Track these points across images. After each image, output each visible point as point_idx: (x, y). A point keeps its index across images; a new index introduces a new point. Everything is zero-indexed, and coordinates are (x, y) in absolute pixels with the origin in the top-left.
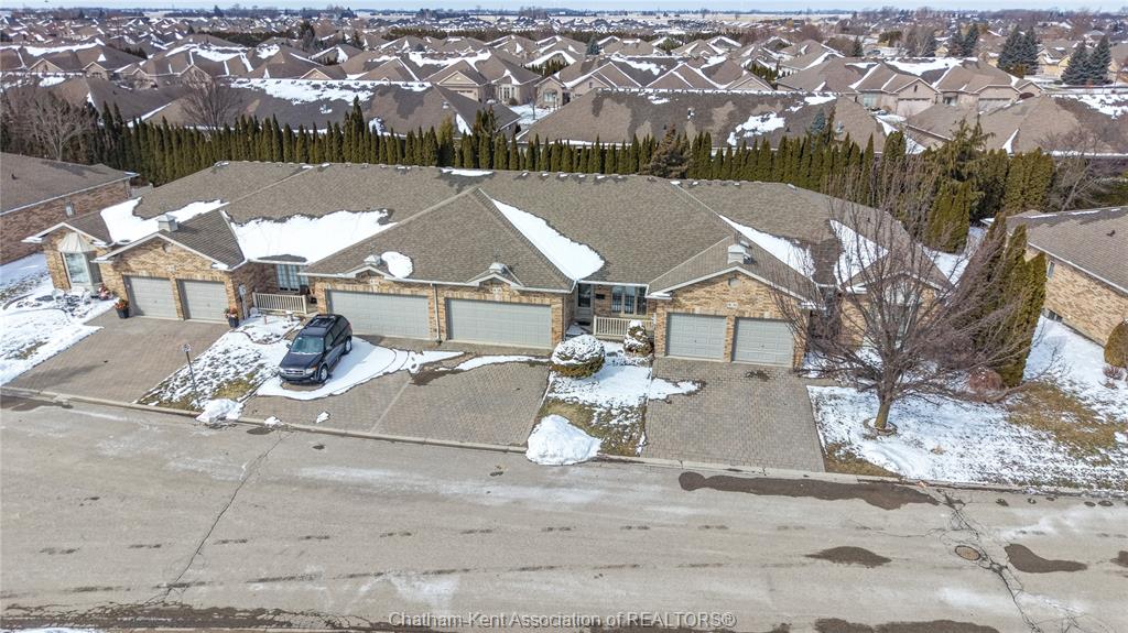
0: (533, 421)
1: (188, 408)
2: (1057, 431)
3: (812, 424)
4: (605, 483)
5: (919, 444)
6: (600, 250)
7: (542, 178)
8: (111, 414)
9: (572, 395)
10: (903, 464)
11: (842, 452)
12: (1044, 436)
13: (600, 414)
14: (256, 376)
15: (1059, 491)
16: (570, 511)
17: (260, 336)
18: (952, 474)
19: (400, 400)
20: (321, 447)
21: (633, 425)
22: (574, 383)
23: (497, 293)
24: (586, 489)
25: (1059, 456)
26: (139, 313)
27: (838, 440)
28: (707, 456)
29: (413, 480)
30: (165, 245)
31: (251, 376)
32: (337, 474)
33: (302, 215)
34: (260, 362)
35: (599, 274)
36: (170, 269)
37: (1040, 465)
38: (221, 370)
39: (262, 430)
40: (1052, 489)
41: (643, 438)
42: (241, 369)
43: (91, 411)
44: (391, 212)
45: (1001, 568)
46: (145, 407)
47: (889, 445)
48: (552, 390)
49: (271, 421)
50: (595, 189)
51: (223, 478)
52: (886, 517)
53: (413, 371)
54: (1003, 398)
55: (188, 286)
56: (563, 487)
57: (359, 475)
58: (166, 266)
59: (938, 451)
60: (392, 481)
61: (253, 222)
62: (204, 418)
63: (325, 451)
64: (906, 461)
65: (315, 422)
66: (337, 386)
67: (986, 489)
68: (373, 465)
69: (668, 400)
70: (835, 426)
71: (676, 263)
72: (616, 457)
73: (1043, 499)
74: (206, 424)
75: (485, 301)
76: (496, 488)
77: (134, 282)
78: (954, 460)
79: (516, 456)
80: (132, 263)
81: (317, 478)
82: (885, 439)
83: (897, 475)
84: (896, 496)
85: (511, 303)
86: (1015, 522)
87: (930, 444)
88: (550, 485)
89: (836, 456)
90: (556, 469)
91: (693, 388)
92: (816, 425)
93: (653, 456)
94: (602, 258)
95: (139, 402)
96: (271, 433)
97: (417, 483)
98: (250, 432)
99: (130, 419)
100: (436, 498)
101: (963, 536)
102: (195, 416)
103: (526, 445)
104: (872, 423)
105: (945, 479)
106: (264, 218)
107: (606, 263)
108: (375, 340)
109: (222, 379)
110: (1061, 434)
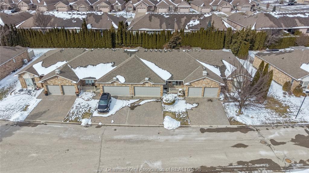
0: (162, 118)
1: (77, 122)
2: (275, 110)
3: (225, 113)
4: (184, 133)
5: (248, 116)
6: (170, 71)
7: (151, 51)
8: (58, 125)
9: (169, 110)
10: (246, 122)
11: (233, 120)
12: (273, 111)
13: (177, 114)
14: (91, 111)
15: (278, 125)
16: (179, 141)
17: (86, 99)
18: (256, 123)
19: (129, 115)
20: (115, 130)
21: (186, 117)
22: (169, 106)
23: (147, 85)
24: (181, 135)
25: (277, 116)
26: (50, 94)
27: (231, 116)
28: (204, 124)
29: (141, 137)
30: (57, 77)
31: (89, 111)
32: (123, 137)
33: (91, 65)
34: (90, 106)
35: (171, 78)
36: (59, 83)
37: (273, 119)
38: (81, 110)
39: (99, 127)
40: (276, 125)
41: (189, 120)
42: (86, 109)
43: (52, 125)
44: (114, 63)
45: (270, 145)
46: (66, 122)
47: (242, 117)
48: (164, 109)
49: (100, 124)
50: (165, 54)
51: (96, 141)
52: (245, 135)
53: (129, 106)
54: (263, 102)
55: (64, 87)
56: (175, 135)
57: (128, 137)
58: (58, 82)
59: (252, 117)
60: (137, 137)
61: (78, 68)
62: (83, 124)
63: (117, 131)
64: (246, 121)
65: (111, 123)
66: (112, 112)
67: (263, 126)
68: (130, 134)
69: (192, 109)
70: (230, 113)
71: (189, 74)
72: (184, 126)
73: (275, 127)
74: (84, 126)
75: (144, 87)
76: (161, 137)
77: (49, 86)
78: (256, 119)
79: (162, 128)
80: (48, 82)
81: (119, 138)
82: (241, 115)
83: (245, 125)
84: (246, 130)
85: (150, 87)
86: (271, 134)
87: (251, 116)
88: (172, 135)
89: (232, 121)
90: (172, 131)
91: (196, 105)
92: (226, 113)
93: (192, 125)
94: (171, 74)
95: (64, 121)
96: (102, 127)
97: (143, 137)
98: (96, 127)
99: (64, 127)
100: (148, 141)
101: (261, 138)
102: (80, 124)
103: (163, 125)
104: (238, 111)
105: (255, 124)
106: (81, 66)
107: (172, 75)
108: (116, 97)
109: (82, 113)
110: (276, 110)
